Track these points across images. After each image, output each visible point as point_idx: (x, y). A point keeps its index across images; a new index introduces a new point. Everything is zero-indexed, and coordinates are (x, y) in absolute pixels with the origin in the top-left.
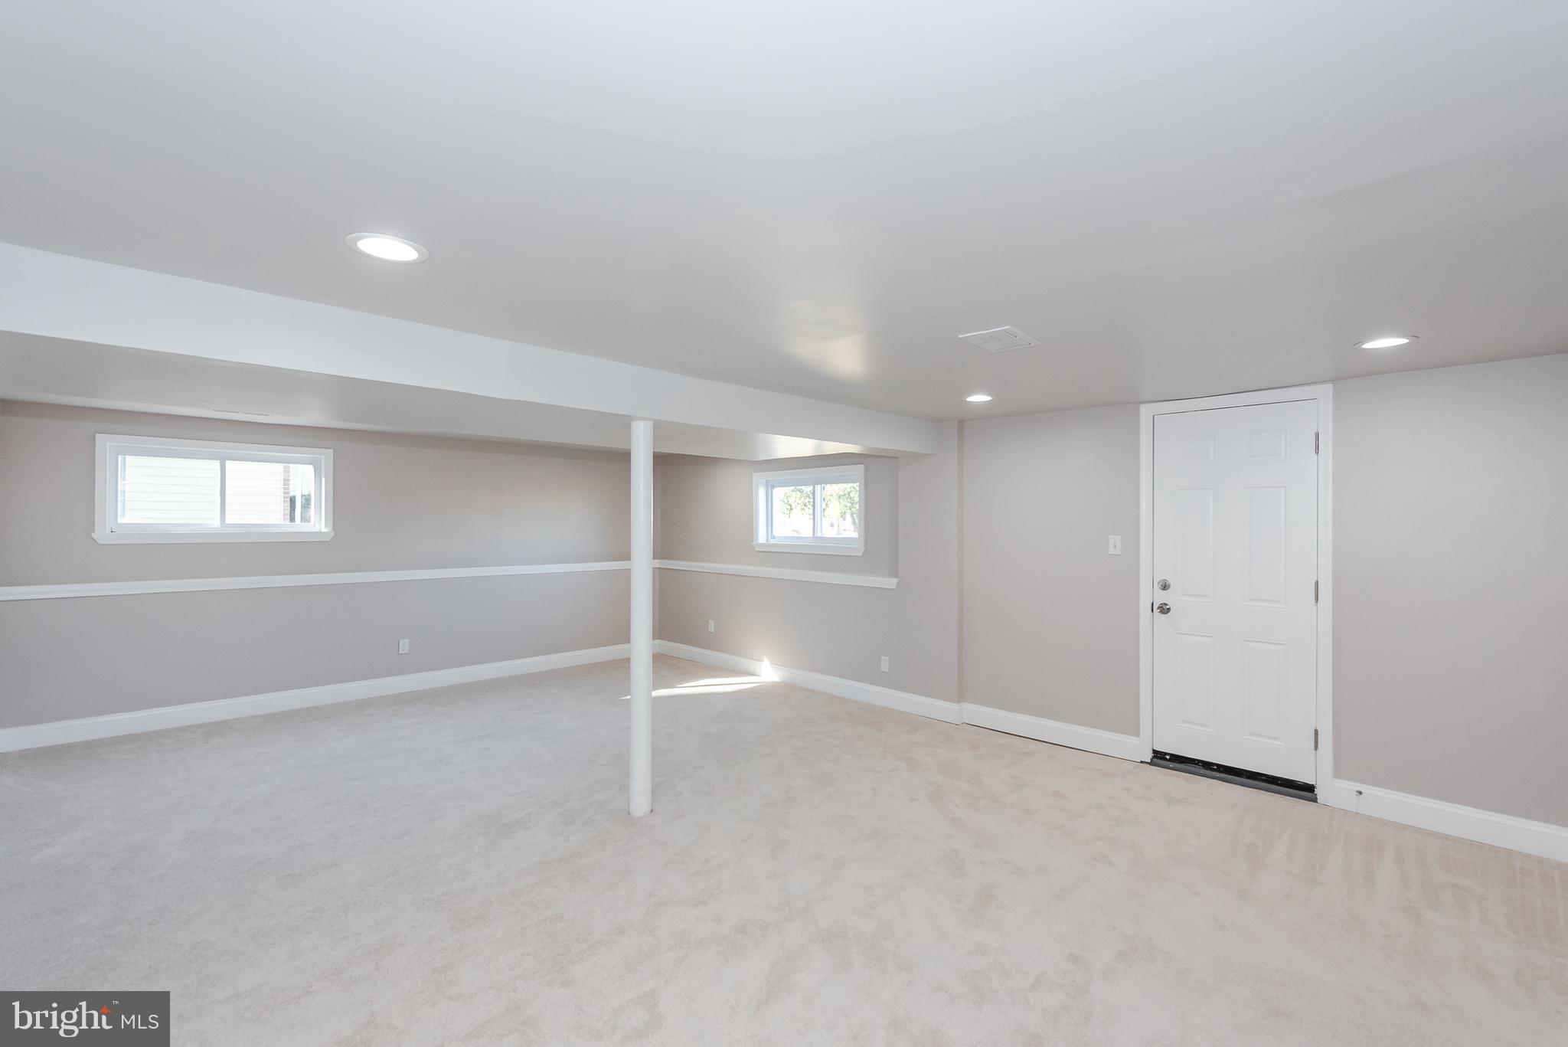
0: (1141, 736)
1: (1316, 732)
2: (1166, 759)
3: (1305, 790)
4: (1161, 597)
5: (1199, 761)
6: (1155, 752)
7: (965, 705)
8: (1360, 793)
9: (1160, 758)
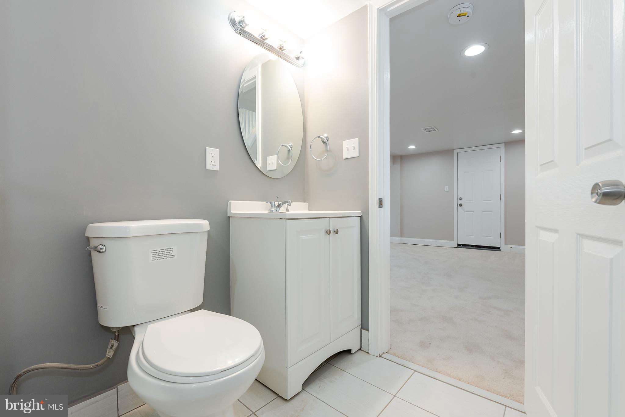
0: (454, 240)
1: (501, 233)
2: (461, 246)
3: (498, 249)
4: (460, 202)
5: (470, 245)
6: (458, 244)
7: (402, 238)
8: (511, 247)
9: (459, 246)
